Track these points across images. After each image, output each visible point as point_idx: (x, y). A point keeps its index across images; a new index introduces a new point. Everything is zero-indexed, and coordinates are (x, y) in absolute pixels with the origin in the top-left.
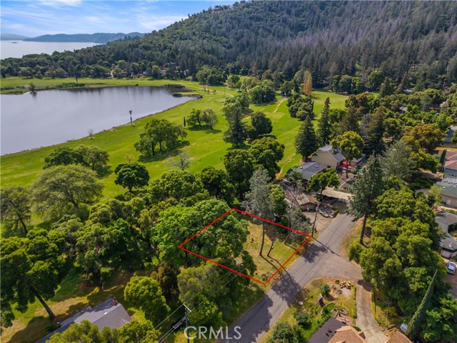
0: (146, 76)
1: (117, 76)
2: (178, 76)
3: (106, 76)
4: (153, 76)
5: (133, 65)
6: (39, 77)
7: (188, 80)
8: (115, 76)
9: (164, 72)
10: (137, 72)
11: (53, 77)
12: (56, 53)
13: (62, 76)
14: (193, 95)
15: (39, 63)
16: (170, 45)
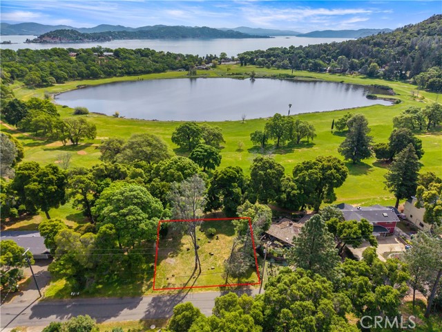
0: (361, 73)
1: (332, 72)
2: (397, 76)
3: (321, 71)
4: (367, 74)
5: (353, 62)
6: (268, 67)
7: (408, 82)
8: (330, 71)
9: (381, 71)
10: (353, 68)
11: (279, 67)
12: (292, 47)
13: (285, 67)
14: (391, 99)
15: (274, 56)
16: (407, 41)
